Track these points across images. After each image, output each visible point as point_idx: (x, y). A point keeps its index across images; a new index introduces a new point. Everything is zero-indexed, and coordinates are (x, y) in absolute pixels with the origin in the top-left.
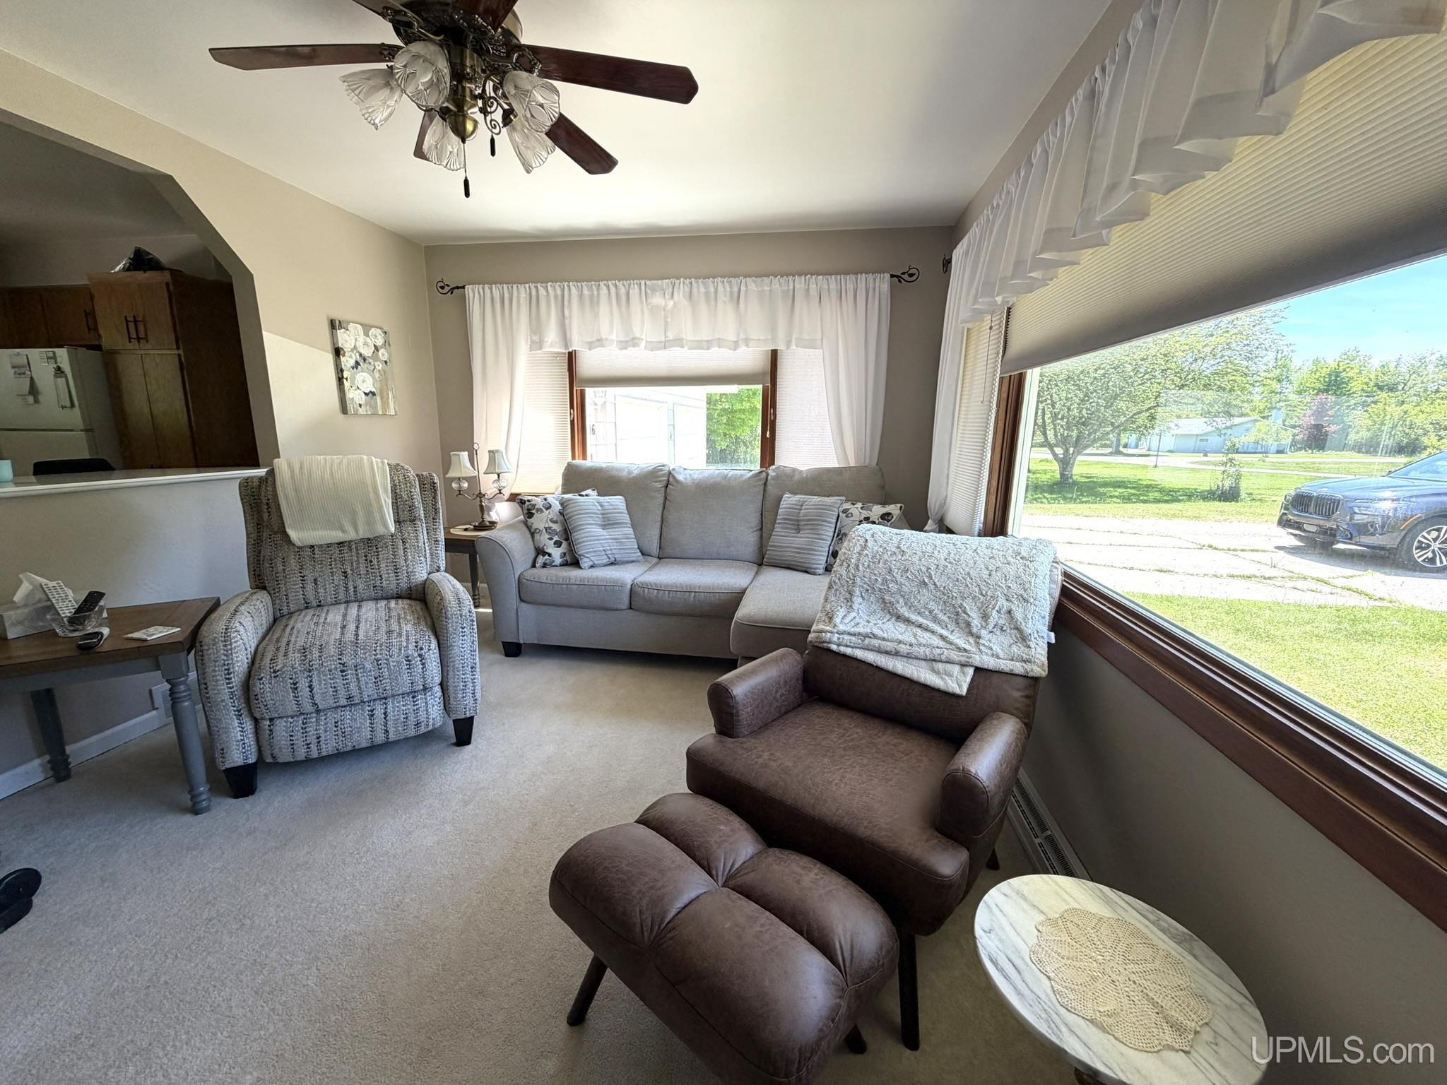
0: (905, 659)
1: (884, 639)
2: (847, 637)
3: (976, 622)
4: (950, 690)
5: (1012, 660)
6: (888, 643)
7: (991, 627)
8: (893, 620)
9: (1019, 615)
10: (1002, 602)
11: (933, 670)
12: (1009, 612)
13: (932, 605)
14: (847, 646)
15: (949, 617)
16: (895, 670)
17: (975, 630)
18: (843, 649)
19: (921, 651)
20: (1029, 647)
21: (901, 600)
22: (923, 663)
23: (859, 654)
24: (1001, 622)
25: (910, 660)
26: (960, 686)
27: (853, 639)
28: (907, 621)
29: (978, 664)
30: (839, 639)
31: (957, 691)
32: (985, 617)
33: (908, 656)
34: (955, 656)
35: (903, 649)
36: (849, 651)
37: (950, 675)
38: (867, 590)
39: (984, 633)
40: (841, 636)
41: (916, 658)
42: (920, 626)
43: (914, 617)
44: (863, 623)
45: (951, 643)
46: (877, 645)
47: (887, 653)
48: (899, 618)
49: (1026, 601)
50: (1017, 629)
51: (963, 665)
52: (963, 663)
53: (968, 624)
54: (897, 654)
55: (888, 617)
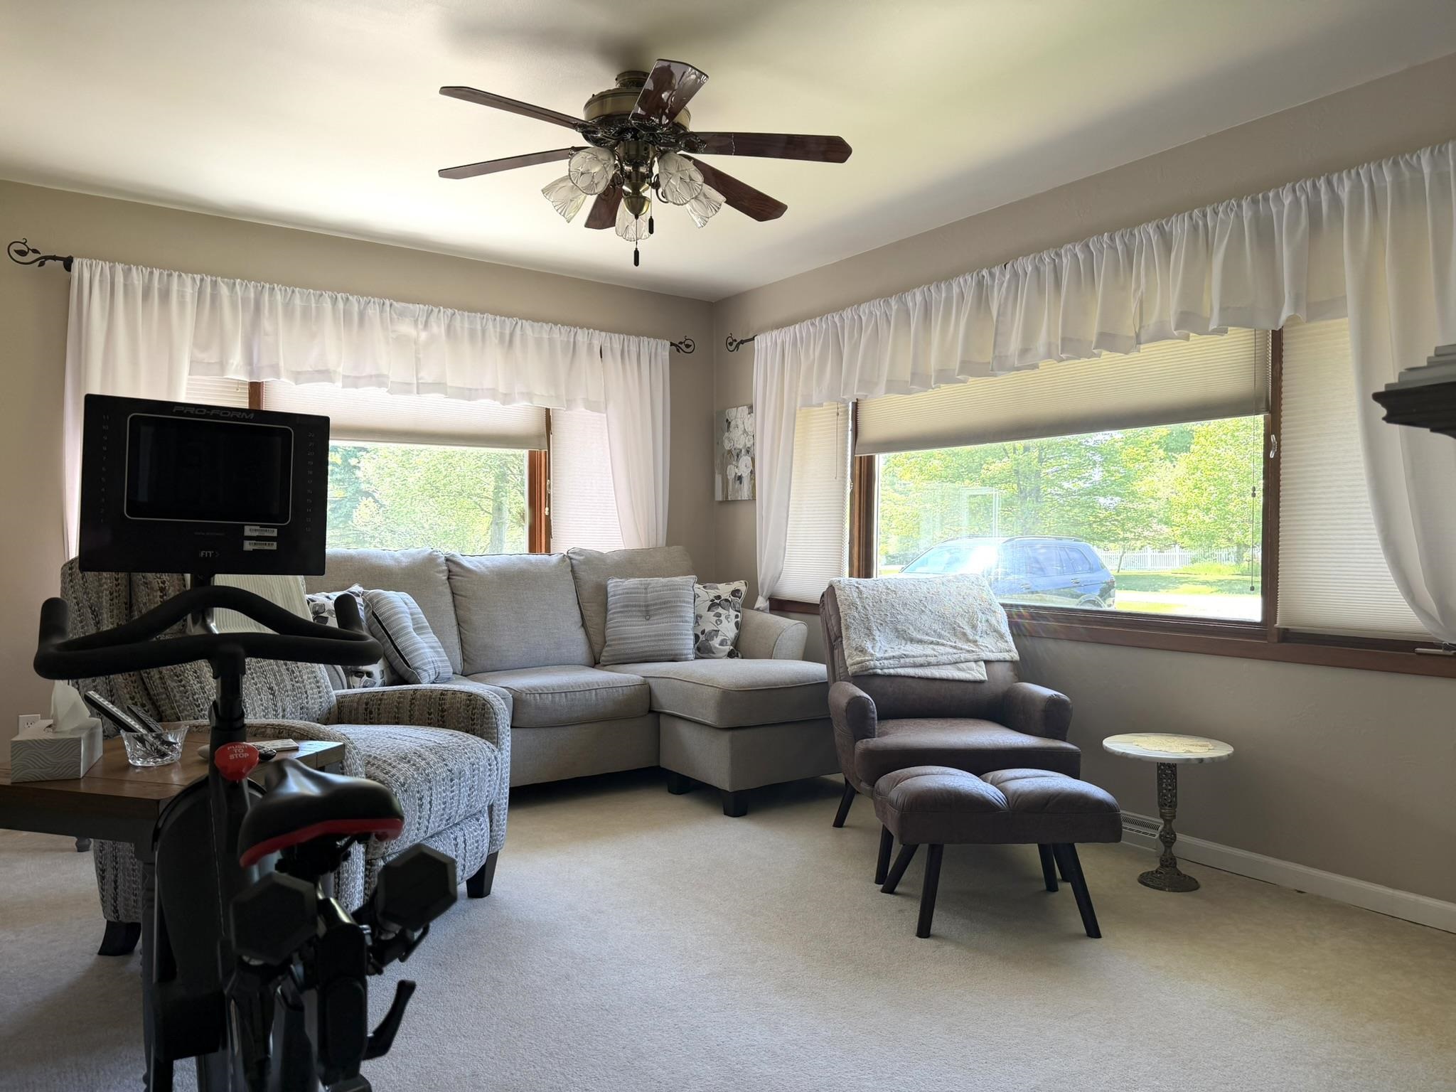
0: (936, 667)
1: (914, 657)
2: (886, 662)
3: (968, 631)
4: (978, 679)
5: (1001, 652)
6: (919, 659)
7: (979, 632)
8: (909, 643)
9: (993, 621)
10: (980, 614)
11: (959, 669)
12: (987, 621)
13: (935, 626)
14: (889, 668)
15: (949, 633)
16: (936, 677)
17: (971, 638)
18: (886, 671)
19: (944, 659)
20: (1007, 642)
21: (911, 627)
22: (949, 666)
23: (902, 671)
24: (985, 628)
25: (940, 667)
26: (982, 675)
27: (891, 662)
28: (920, 642)
29: (985, 658)
30: (880, 664)
31: (982, 678)
32: (974, 627)
33: (938, 664)
34: (969, 656)
35: (933, 660)
36: (892, 671)
37: (972, 669)
38: (881, 624)
39: (977, 638)
40: (881, 662)
41: (944, 664)
42: (932, 643)
43: (926, 638)
44: (889, 650)
45: (961, 649)
46: (912, 662)
47: (921, 666)
48: (912, 640)
49: (995, 612)
50: (995, 631)
51: (976, 661)
52: (977, 659)
53: (964, 634)
54: (929, 665)
55: (903, 642)
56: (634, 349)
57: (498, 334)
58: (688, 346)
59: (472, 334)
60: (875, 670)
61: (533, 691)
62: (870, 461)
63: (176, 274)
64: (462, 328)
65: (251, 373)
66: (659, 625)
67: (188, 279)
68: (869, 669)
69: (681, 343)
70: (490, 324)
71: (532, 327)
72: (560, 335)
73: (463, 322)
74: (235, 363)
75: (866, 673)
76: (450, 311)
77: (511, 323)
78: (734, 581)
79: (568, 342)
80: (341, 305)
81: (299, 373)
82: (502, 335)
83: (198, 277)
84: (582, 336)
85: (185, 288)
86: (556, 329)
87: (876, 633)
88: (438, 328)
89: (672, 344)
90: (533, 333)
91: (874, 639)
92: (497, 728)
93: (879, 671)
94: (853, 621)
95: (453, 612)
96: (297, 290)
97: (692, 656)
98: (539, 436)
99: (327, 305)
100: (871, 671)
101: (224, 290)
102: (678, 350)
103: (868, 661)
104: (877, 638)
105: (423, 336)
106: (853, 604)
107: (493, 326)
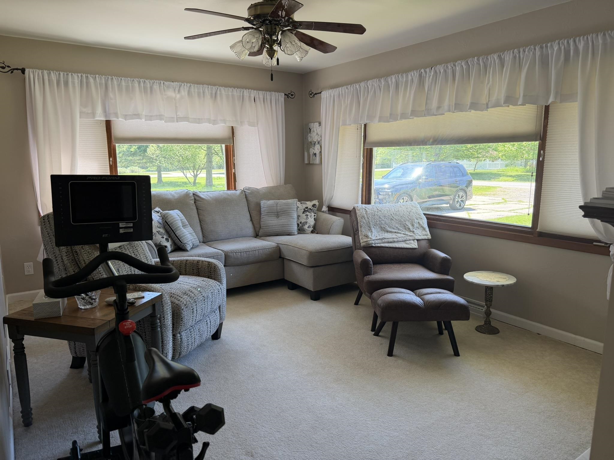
0: (397, 243)
1: (388, 239)
2: (376, 241)
3: (411, 227)
4: (414, 247)
5: (424, 236)
6: (390, 239)
7: (415, 228)
8: (386, 232)
9: (421, 223)
10: (416, 220)
11: (406, 244)
12: (419, 223)
13: (397, 225)
14: (378, 244)
15: (403, 228)
16: (396, 247)
17: (412, 230)
18: (377, 245)
19: (401, 239)
20: (426, 231)
21: (387, 226)
22: (402, 242)
23: (383, 245)
24: (417, 226)
25: (399, 243)
26: (416, 246)
27: (379, 241)
28: (391, 232)
29: (417, 239)
30: (374, 242)
31: (416, 247)
32: (413, 225)
33: (398, 242)
34: (411, 238)
35: (395, 240)
36: (379, 245)
37: (412, 244)
38: (375, 225)
39: (414, 230)
40: (374, 241)
41: (400, 241)
42: (395, 232)
43: (393, 230)
44: (378, 236)
45: (407, 235)
46: (387, 241)
47: (391, 242)
48: (387, 232)
49: (422, 219)
50: (422, 227)
51: (413, 240)
52: (414, 239)
53: (409, 229)
54: (394, 242)
55: (384, 232)
56: (269, 97)
57: (210, 94)
58: (292, 95)
59: (199, 94)
60: (372, 245)
61: (232, 252)
62: (371, 150)
63: (70, 74)
64: (194, 92)
65: (106, 116)
66: (282, 221)
67: (75, 76)
68: (370, 244)
69: (289, 94)
70: (206, 90)
71: (224, 90)
72: (236, 92)
73: (195, 89)
74: (99, 113)
75: (368, 246)
76: (189, 85)
77: (215, 89)
78: (313, 200)
79: (240, 96)
80: (142, 84)
81: (126, 115)
82: (211, 93)
83: (80, 75)
84: (246, 92)
85: (75, 79)
86: (235, 90)
87: (373, 229)
88: (184, 93)
89: (285, 95)
90: (225, 93)
91: (372, 231)
92: (220, 276)
93: (374, 245)
94: (363, 224)
95: (197, 217)
96: (123, 78)
97: (296, 233)
98: (229, 138)
99: (136, 85)
100: (370, 245)
101: (91, 80)
102: (288, 97)
103: (369, 241)
104: (373, 231)
105: (178, 96)
106: (363, 217)
107: (208, 90)
